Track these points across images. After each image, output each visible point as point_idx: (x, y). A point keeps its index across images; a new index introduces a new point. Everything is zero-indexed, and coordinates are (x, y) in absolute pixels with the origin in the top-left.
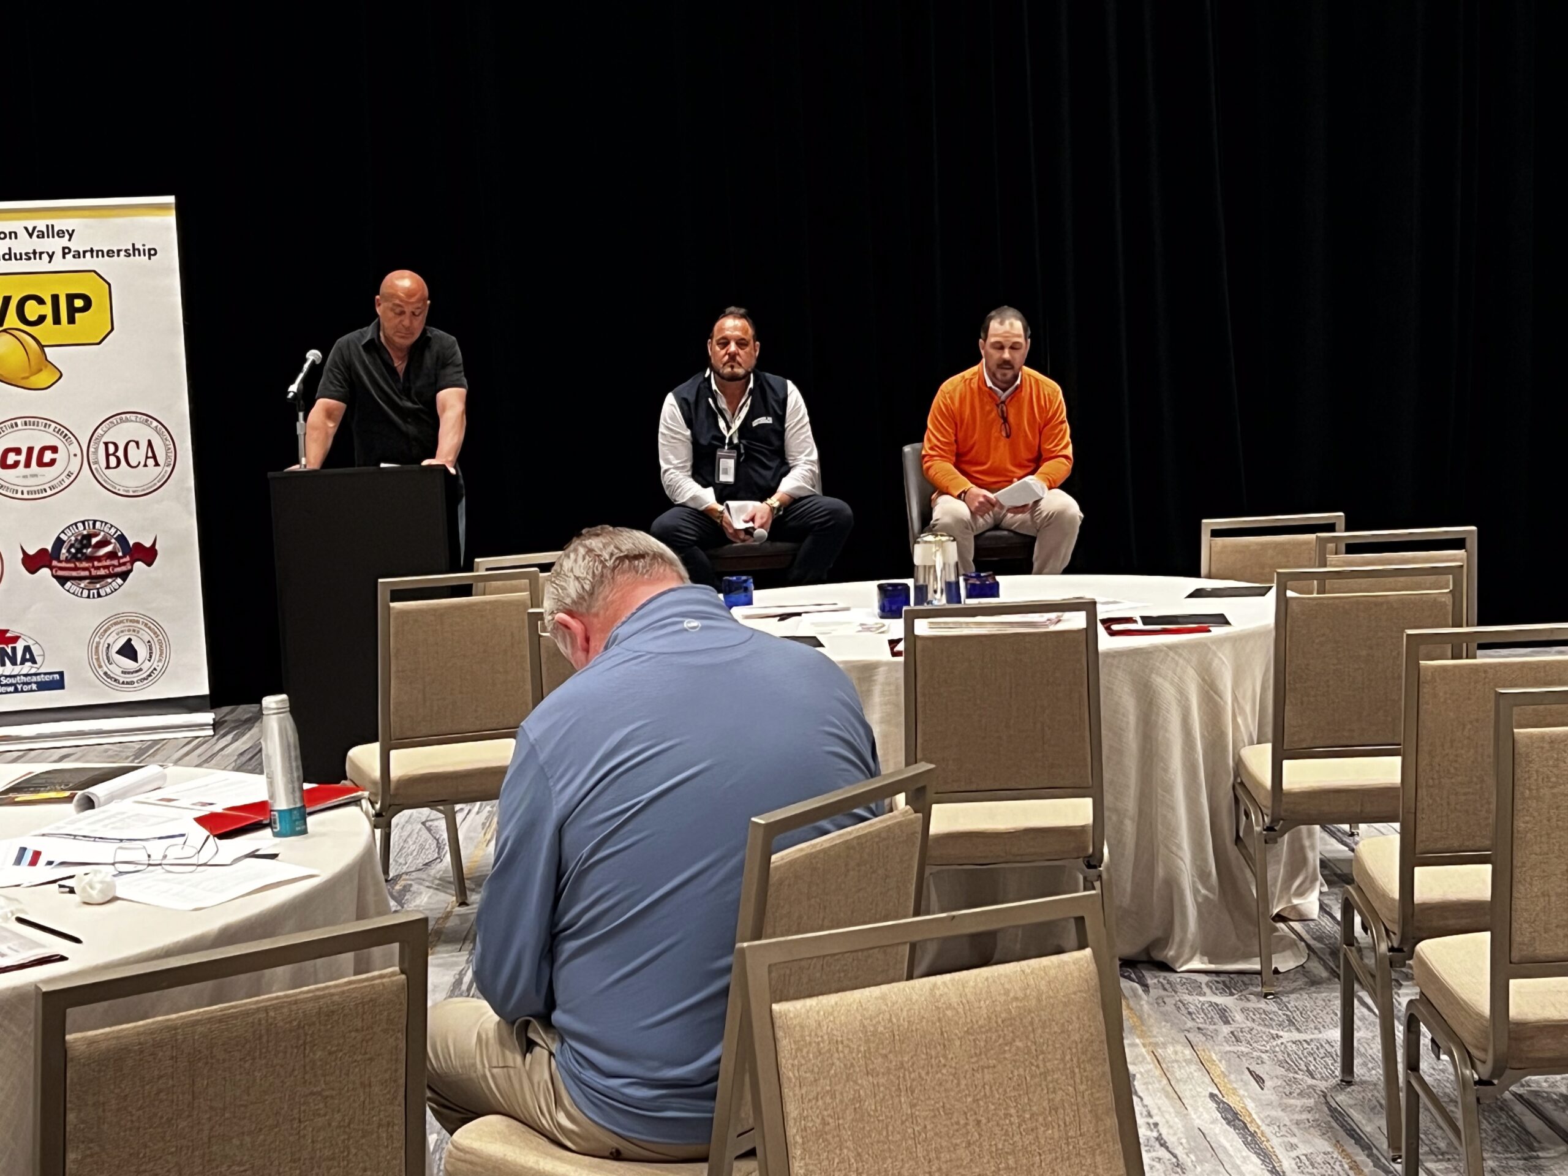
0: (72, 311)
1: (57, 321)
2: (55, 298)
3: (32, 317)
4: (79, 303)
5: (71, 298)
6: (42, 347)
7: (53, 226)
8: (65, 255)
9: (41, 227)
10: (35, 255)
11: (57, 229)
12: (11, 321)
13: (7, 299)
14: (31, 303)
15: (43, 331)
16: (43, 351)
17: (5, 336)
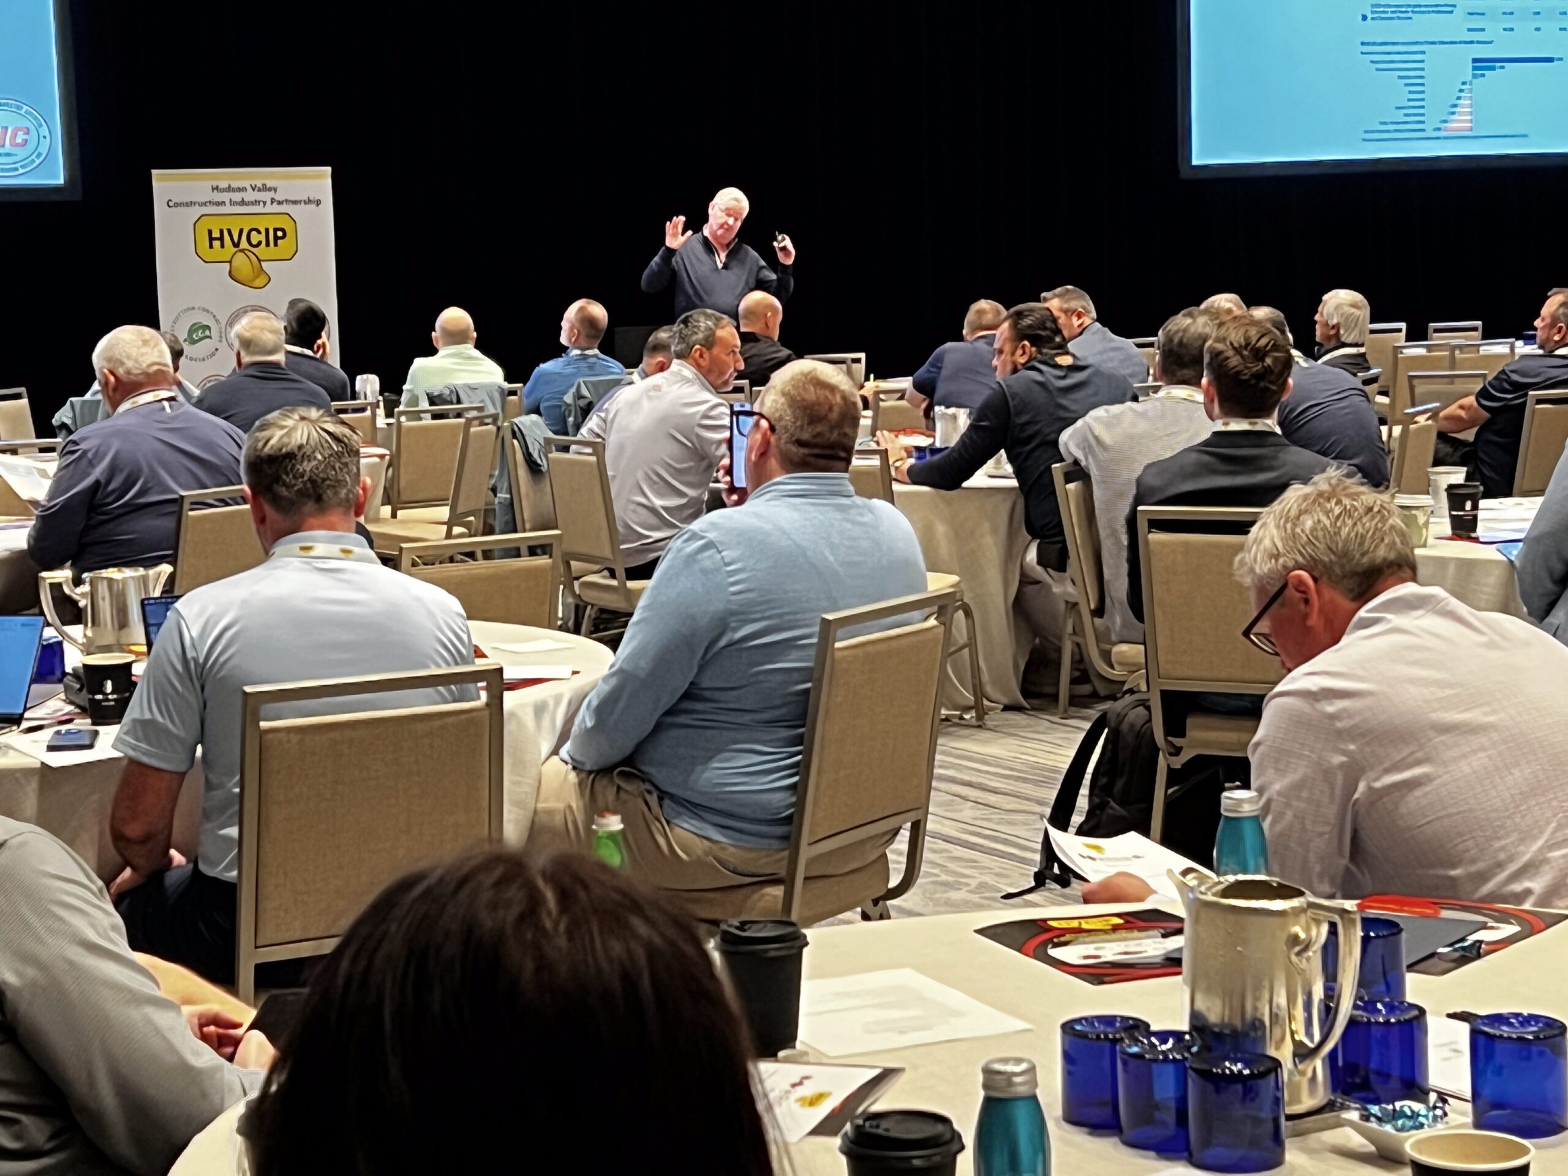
0: (276, 238)
1: (268, 244)
2: (267, 230)
3: (254, 242)
4: (280, 234)
5: (276, 230)
6: (259, 261)
7: (265, 184)
8: (272, 203)
9: (259, 185)
10: (256, 203)
11: (268, 186)
12: (244, 244)
13: (241, 231)
14: (254, 233)
15: (261, 251)
16: (261, 264)
17: (240, 254)
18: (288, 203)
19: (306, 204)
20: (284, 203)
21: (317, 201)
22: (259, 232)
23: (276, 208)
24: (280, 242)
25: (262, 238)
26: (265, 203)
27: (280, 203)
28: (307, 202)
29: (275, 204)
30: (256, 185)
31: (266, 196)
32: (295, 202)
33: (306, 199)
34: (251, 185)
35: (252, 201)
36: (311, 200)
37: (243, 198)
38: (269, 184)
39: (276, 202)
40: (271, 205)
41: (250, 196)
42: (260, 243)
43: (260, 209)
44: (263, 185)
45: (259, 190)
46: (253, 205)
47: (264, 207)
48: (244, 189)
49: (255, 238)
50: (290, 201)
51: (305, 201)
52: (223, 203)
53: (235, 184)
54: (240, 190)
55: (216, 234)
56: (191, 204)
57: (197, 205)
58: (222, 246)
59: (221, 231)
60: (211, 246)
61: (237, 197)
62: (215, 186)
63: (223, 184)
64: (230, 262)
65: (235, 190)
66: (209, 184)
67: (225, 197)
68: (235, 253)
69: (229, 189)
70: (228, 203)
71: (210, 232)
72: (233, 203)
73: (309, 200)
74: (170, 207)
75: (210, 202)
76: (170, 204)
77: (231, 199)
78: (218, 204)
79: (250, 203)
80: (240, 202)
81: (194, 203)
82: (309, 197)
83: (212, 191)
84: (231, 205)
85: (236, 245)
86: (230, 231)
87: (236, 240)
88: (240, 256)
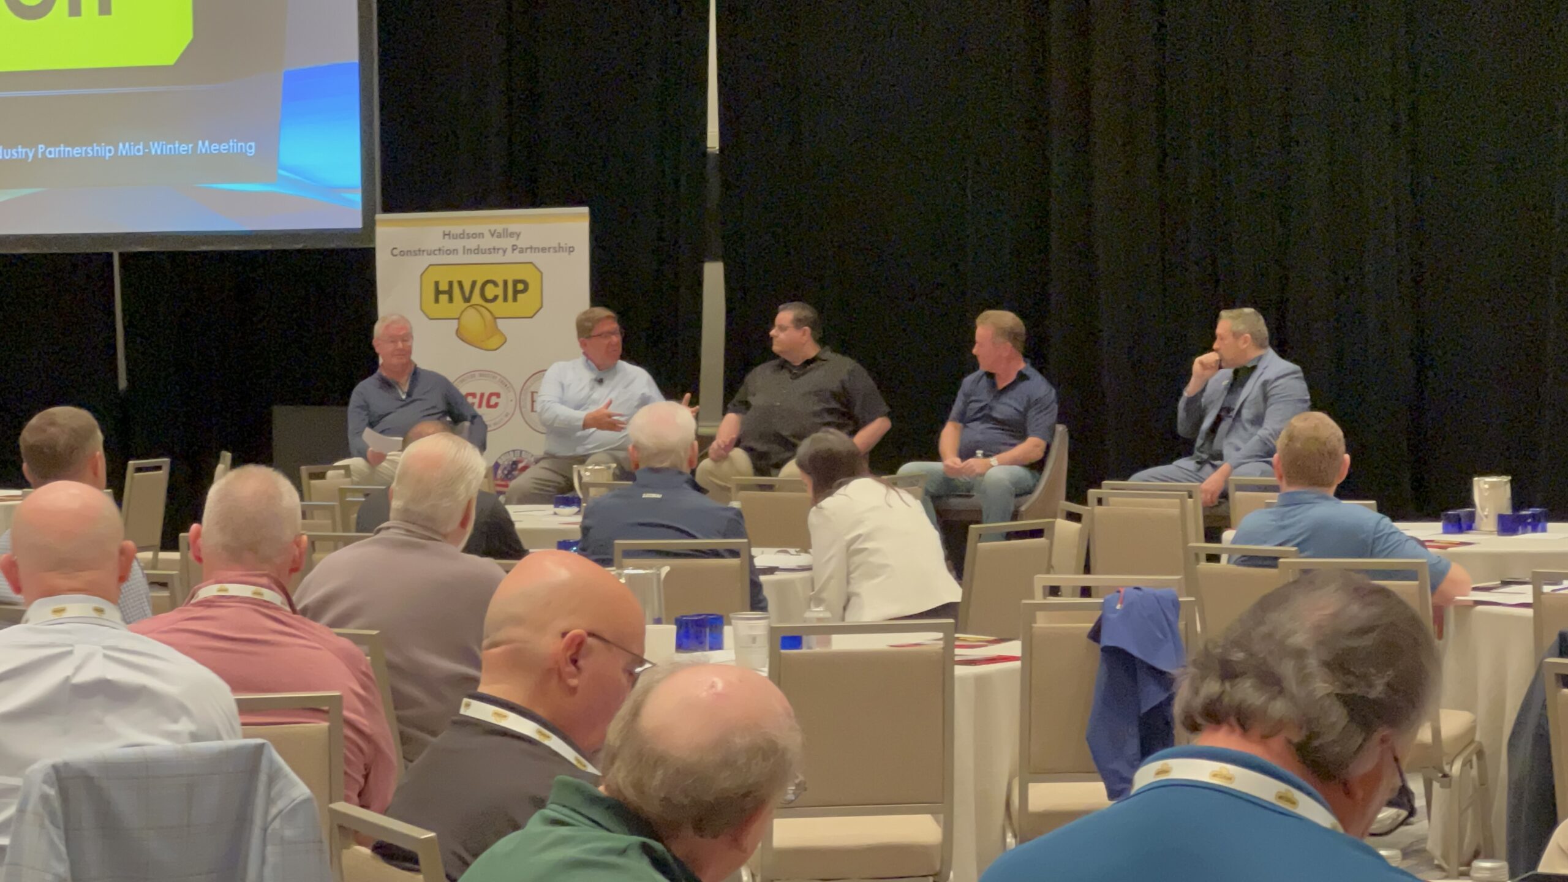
0: (516, 292)
1: (505, 299)
2: (505, 283)
3: (490, 296)
4: (520, 287)
5: (516, 282)
6: (496, 318)
7: (507, 230)
8: (514, 250)
9: (501, 231)
10: (495, 250)
11: (510, 230)
12: (476, 298)
13: (474, 283)
14: (489, 287)
15: (498, 307)
16: (495, 322)
17: (471, 311)
18: (533, 250)
19: (556, 252)
20: (529, 250)
21: (570, 247)
22: (495, 284)
23: (517, 257)
24: (519, 296)
25: (499, 291)
26: (505, 251)
27: (522, 251)
28: (557, 249)
29: (516, 252)
30: (495, 231)
31: (507, 243)
32: (543, 250)
33: (557, 246)
34: (490, 231)
35: (489, 249)
36: (562, 247)
37: (479, 246)
38: (513, 228)
39: (518, 250)
40: (513, 252)
41: (488, 242)
42: (496, 298)
43: (497, 258)
44: (504, 229)
45: (499, 236)
46: (490, 253)
47: (504, 255)
48: (481, 235)
49: (490, 292)
50: (535, 248)
51: (555, 248)
52: (455, 251)
53: (471, 229)
54: (475, 236)
55: (444, 287)
56: (420, 252)
57: (425, 253)
58: (451, 300)
59: (451, 284)
60: (437, 301)
61: (472, 243)
62: (447, 233)
63: (456, 229)
64: (458, 319)
65: (469, 236)
66: (439, 230)
67: (459, 244)
68: (465, 309)
69: (462, 236)
70: (461, 251)
71: (437, 284)
72: (467, 251)
73: (560, 247)
74: (396, 255)
75: (440, 250)
76: (395, 252)
77: (464, 247)
78: (449, 252)
79: (488, 251)
80: (475, 250)
81: (423, 251)
82: (559, 244)
83: (444, 238)
84: (464, 253)
85: (467, 300)
86: (460, 283)
87: (467, 294)
88: (471, 312)
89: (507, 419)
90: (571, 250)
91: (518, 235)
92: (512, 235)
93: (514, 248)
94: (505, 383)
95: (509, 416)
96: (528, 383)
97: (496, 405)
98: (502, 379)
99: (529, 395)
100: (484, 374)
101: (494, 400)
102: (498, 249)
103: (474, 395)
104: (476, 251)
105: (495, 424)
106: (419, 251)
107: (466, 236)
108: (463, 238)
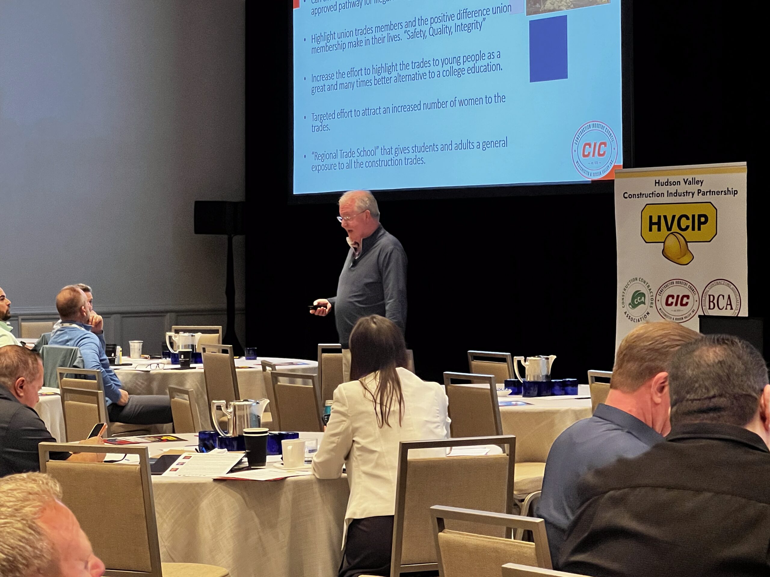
0: (700, 223)
1: (693, 229)
2: (693, 216)
3: (683, 227)
5: (700, 216)
10: (687, 193)
11: (696, 180)
12: (675, 228)
13: (674, 217)
14: (684, 219)
15: (687, 234)
16: (687, 244)
17: (672, 236)
18: (711, 193)
19: (726, 194)
20: (708, 193)
21: (734, 191)
22: (688, 218)
23: (701, 198)
24: (702, 226)
25: (690, 223)
26: (693, 195)
28: (727, 192)
29: (700, 194)
30: (687, 179)
31: (695, 188)
32: (718, 193)
33: (727, 190)
34: (684, 179)
35: (683, 193)
36: (730, 191)
37: (677, 190)
38: (698, 178)
39: (702, 193)
40: (698, 195)
41: (683, 188)
42: (688, 227)
43: (688, 199)
44: (693, 179)
46: (684, 196)
47: (693, 197)
48: (679, 183)
49: (684, 223)
50: (712, 192)
51: (725, 191)
52: (662, 194)
53: (672, 179)
54: (674, 183)
55: (655, 220)
58: (659, 230)
59: (659, 217)
60: (651, 230)
61: (672, 189)
62: (657, 181)
63: (663, 179)
65: (671, 184)
66: (652, 179)
67: (664, 189)
68: (668, 235)
69: (668, 183)
70: (666, 194)
71: (651, 217)
72: (669, 194)
73: (728, 191)
74: (626, 198)
75: (653, 194)
76: (626, 195)
77: (668, 191)
78: (658, 195)
79: (682, 195)
80: (675, 193)
81: (643, 194)
82: (728, 188)
83: (655, 185)
84: (668, 196)
85: (669, 229)
86: (665, 217)
87: (669, 226)
88: (672, 238)
89: (692, 315)
90: (735, 193)
91: (702, 183)
92: (698, 182)
93: (699, 191)
94: (693, 289)
95: (695, 312)
96: (707, 288)
97: (687, 303)
98: (691, 285)
99: (708, 297)
100: (680, 282)
101: (685, 300)
102: (689, 193)
103: (673, 297)
104: (675, 195)
105: (685, 318)
106: (641, 194)
107: (669, 184)
108: (668, 185)
